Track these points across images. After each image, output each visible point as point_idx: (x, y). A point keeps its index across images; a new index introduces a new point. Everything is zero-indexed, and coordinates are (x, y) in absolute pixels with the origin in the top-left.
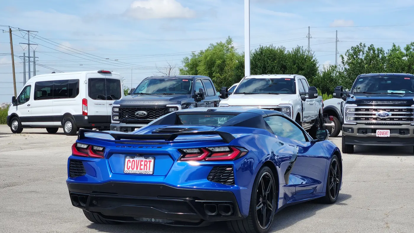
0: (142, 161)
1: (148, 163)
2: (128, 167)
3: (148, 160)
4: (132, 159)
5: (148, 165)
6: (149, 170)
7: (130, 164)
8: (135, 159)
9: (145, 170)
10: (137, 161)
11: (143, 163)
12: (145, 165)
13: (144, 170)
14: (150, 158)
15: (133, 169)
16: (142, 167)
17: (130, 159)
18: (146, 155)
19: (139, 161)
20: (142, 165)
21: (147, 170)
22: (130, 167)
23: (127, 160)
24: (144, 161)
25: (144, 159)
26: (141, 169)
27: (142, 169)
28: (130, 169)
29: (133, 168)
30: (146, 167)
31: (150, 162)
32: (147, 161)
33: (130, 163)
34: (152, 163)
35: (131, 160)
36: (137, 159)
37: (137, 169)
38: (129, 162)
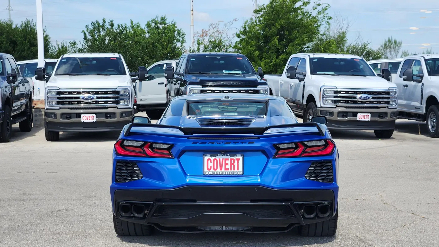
0: (226, 160)
1: (236, 161)
2: (209, 168)
3: (235, 158)
4: (214, 158)
5: (236, 164)
6: (238, 169)
7: (211, 164)
8: (217, 158)
9: (233, 170)
10: (220, 159)
11: (228, 162)
12: (231, 164)
13: (231, 169)
14: (238, 155)
15: (216, 170)
16: (228, 167)
17: (210, 158)
18: (232, 152)
19: (223, 159)
20: (227, 164)
21: (234, 169)
22: (211, 167)
23: (206, 159)
24: (229, 160)
25: (230, 158)
26: (226, 169)
27: (228, 169)
28: (212, 170)
29: (215, 168)
30: (232, 166)
31: (238, 160)
32: (234, 160)
33: (211, 162)
34: (241, 162)
35: (212, 159)
36: (219, 157)
37: (221, 169)
38: (209, 161)
